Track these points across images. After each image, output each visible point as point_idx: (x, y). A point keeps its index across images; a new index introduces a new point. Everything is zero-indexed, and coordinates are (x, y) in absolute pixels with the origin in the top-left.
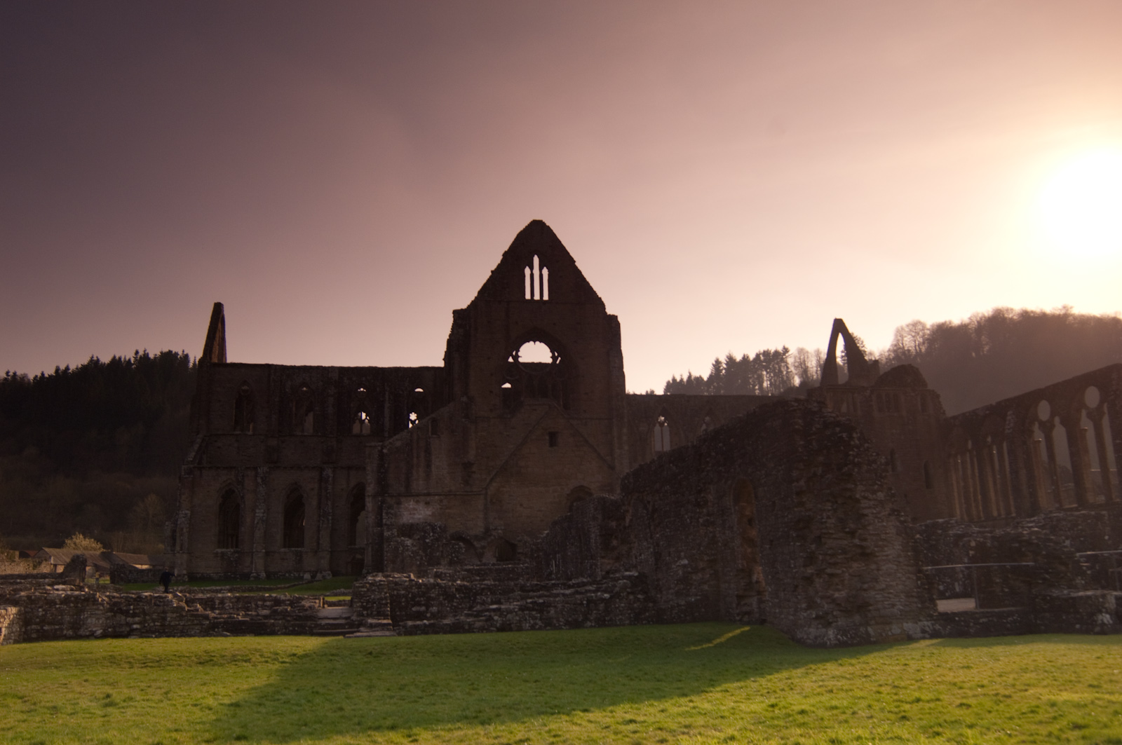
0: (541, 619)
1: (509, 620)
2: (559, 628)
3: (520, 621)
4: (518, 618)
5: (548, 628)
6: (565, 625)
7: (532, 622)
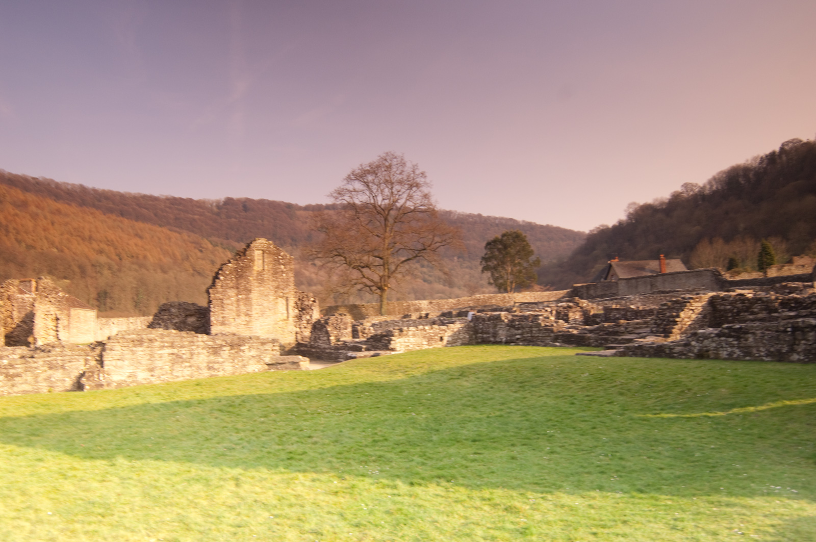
0: (738, 347)
1: (706, 347)
2: (759, 360)
3: (716, 349)
4: (714, 345)
5: (748, 358)
6: (767, 356)
7: (729, 350)
